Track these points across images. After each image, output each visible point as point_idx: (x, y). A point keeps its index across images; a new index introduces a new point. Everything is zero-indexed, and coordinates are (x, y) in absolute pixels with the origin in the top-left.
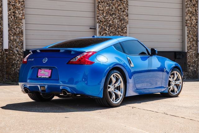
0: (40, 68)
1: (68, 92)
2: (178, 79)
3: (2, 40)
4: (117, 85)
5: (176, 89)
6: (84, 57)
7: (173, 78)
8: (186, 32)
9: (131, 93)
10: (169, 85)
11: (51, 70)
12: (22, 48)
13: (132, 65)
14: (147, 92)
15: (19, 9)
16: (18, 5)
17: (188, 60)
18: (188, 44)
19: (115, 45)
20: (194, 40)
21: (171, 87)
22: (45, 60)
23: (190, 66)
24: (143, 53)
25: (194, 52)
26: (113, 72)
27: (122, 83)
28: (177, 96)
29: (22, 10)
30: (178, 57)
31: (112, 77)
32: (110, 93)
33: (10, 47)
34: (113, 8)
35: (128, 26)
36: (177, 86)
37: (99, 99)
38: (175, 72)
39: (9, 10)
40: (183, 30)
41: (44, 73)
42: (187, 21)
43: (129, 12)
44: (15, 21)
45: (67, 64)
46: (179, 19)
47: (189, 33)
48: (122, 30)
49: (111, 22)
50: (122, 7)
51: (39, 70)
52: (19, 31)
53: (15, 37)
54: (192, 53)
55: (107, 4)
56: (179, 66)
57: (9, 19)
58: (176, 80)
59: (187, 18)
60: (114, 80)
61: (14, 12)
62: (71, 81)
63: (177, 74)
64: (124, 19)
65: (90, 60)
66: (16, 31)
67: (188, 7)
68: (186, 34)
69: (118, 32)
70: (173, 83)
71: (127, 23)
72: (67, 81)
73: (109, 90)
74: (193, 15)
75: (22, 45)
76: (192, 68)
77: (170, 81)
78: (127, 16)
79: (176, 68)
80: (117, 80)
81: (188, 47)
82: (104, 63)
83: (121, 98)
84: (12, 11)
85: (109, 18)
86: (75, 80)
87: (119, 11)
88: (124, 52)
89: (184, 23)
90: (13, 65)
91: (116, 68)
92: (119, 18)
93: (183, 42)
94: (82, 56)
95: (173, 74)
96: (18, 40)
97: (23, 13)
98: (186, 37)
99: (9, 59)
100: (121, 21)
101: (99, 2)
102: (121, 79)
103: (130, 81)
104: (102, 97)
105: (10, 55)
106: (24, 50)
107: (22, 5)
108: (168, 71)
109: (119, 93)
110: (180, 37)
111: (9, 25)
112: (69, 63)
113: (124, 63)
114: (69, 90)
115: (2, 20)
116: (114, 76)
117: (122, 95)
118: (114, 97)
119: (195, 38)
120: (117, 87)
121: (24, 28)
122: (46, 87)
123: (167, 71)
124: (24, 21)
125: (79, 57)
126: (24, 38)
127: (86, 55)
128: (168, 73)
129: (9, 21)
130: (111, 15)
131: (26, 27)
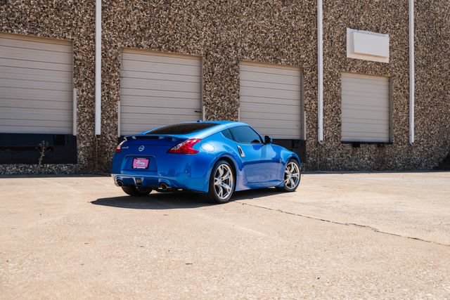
0: (136, 157)
1: (168, 186)
2: (295, 172)
3: (94, 125)
4: (225, 178)
5: (293, 183)
6: (187, 145)
7: (290, 170)
8: (305, 117)
9: (241, 187)
10: (286, 178)
11: (148, 161)
12: (116, 133)
13: (243, 155)
14: (259, 185)
15: (114, 89)
16: (113, 85)
17: (307, 150)
18: (307, 131)
19: (223, 132)
20: (313, 127)
21: (288, 180)
22: (142, 149)
23: (309, 156)
24: (256, 141)
25: (314, 140)
26: (220, 162)
27: (231, 175)
28: (293, 191)
29: (118, 90)
30: (295, 145)
31: (219, 168)
32: (217, 187)
33: (102, 132)
34: (222, 89)
35: (239, 109)
36: (294, 179)
37: (204, 193)
38: (292, 163)
39: (103, 90)
40: (301, 116)
41: (140, 163)
42: (306, 105)
43: (241, 93)
44: (109, 103)
45: (167, 153)
46: (297, 103)
47: (308, 119)
48: (233, 114)
49: (219, 105)
50: (232, 87)
51: (135, 160)
52: (113, 114)
53: (109, 122)
54: (311, 141)
55: (216, 84)
56: (297, 156)
57: (102, 100)
58: (293, 173)
59: (306, 102)
60: (222, 172)
61: (108, 93)
62: (172, 173)
63: (294, 165)
64: (234, 102)
65: (194, 148)
66: (110, 114)
67: (307, 90)
68: (305, 120)
69: (228, 116)
70: (290, 176)
71: (238, 105)
72: (167, 173)
73: (215, 184)
74: (313, 98)
75: (117, 130)
76: (311, 159)
77: (286, 174)
78: (239, 98)
79: (293, 158)
80: (225, 172)
81: (307, 135)
82: (211, 153)
83: (229, 193)
84: (106, 91)
85: (218, 100)
86: (176, 172)
87: (229, 91)
88: (234, 139)
89: (302, 107)
90: (105, 153)
91: (224, 158)
92: (229, 100)
93: (302, 129)
94: (184, 143)
95: (290, 166)
96: (111, 125)
97: (118, 94)
98: (305, 123)
99: (101, 146)
100: (231, 103)
101: (206, 82)
102: (230, 171)
103: (241, 173)
104: (207, 191)
105: (102, 142)
106: (119, 136)
107: (117, 84)
108: (285, 162)
109: (227, 187)
110: (298, 123)
111: (102, 107)
112: (169, 152)
113: (234, 153)
114: (169, 183)
115: (95, 101)
116: (221, 167)
117: (231, 189)
118: (221, 191)
119: (315, 125)
120: (226, 180)
121: (119, 111)
122: (142, 179)
123: (282, 162)
124: (119, 103)
125: (181, 145)
126: (119, 123)
127: (189, 143)
128: (284, 164)
129: (102, 103)
130: (219, 96)
131: (121, 109)
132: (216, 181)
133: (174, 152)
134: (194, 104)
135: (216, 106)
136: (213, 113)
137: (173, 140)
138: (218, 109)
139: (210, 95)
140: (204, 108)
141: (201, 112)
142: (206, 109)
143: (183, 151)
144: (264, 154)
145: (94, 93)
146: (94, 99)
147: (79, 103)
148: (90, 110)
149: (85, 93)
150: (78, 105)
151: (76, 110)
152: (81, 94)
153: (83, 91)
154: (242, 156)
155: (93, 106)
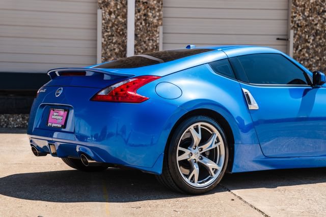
0: (53, 108)
1: (90, 158)
4: (206, 147)
9: (248, 165)
11: (66, 113)
13: (254, 106)
15: (154, 9)
16: (153, 3)
22: (59, 93)
27: (221, 143)
29: (159, 11)
31: (191, 129)
39: (138, 11)
44: (146, 30)
45: (91, 100)
49: (318, 27)
52: (152, 45)
57: (136, 26)
61: (145, 15)
65: (139, 93)
66: (148, 45)
83: (215, 176)
84: (142, 12)
85: (315, 19)
97: (160, 16)
102: (218, 135)
104: (160, 171)
107: (159, 2)
109: (211, 165)
111: (136, 35)
115: (126, 28)
117: (220, 169)
121: (160, 41)
122: (56, 145)
124: (160, 29)
129: (136, 30)
130: (319, 14)
131: (164, 39)
132: (181, 153)
133: (102, 99)
134: (277, 27)
135: (313, 29)
136: (306, 41)
137: (106, 77)
138: (316, 34)
139: (303, 12)
140: (292, 32)
141: (287, 40)
142: (295, 34)
143: (118, 98)
144: (307, 105)
145: (125, 16)
146: (125, 24)
147: (105, 30)
148: (120, 41)
149: (113, 16)
150: (103, 33)
151: (100, 40)
152: (108, 17)
153: (110, 13)
154: (251, 107)
155: (124, 35)
